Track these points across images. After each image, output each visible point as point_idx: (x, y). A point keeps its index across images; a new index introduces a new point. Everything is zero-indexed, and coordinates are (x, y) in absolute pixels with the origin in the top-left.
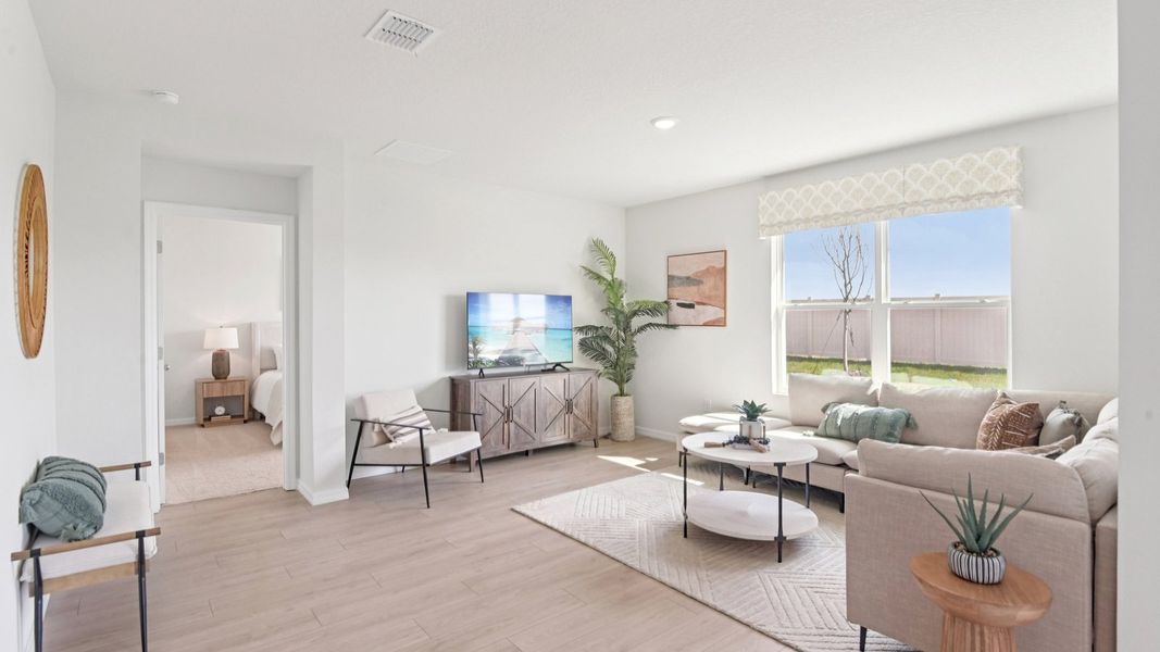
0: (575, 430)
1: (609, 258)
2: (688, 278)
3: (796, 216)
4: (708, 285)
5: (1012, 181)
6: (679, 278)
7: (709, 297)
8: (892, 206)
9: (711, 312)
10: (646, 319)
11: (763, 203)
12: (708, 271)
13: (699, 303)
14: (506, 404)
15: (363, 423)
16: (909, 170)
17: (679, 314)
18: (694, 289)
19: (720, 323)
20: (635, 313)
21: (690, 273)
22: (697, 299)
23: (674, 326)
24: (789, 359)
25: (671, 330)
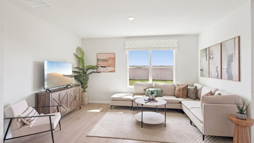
0: (76, 105)
1: (83, 53)
2: (104, 60)
3: (135, 47)
4: (110, 62)
5: (176, 46)
6: (101, 60)
7: (110, 65)
8: (156, 48)
9: (111, 69)
10: (92, 70)
11: (126, 43)
12: (110, 58)
13: (107, 66)
14: (60, 100)
15: (11, 119)
16: (159, 41)
17: (101, 69)
18: (106, 63)
19: (114, 71)
20: (89, 69)
21: (104, 58)
22: (106, 65)
23: (99, 72)
24: (130, 80)
25: (99, 73)
